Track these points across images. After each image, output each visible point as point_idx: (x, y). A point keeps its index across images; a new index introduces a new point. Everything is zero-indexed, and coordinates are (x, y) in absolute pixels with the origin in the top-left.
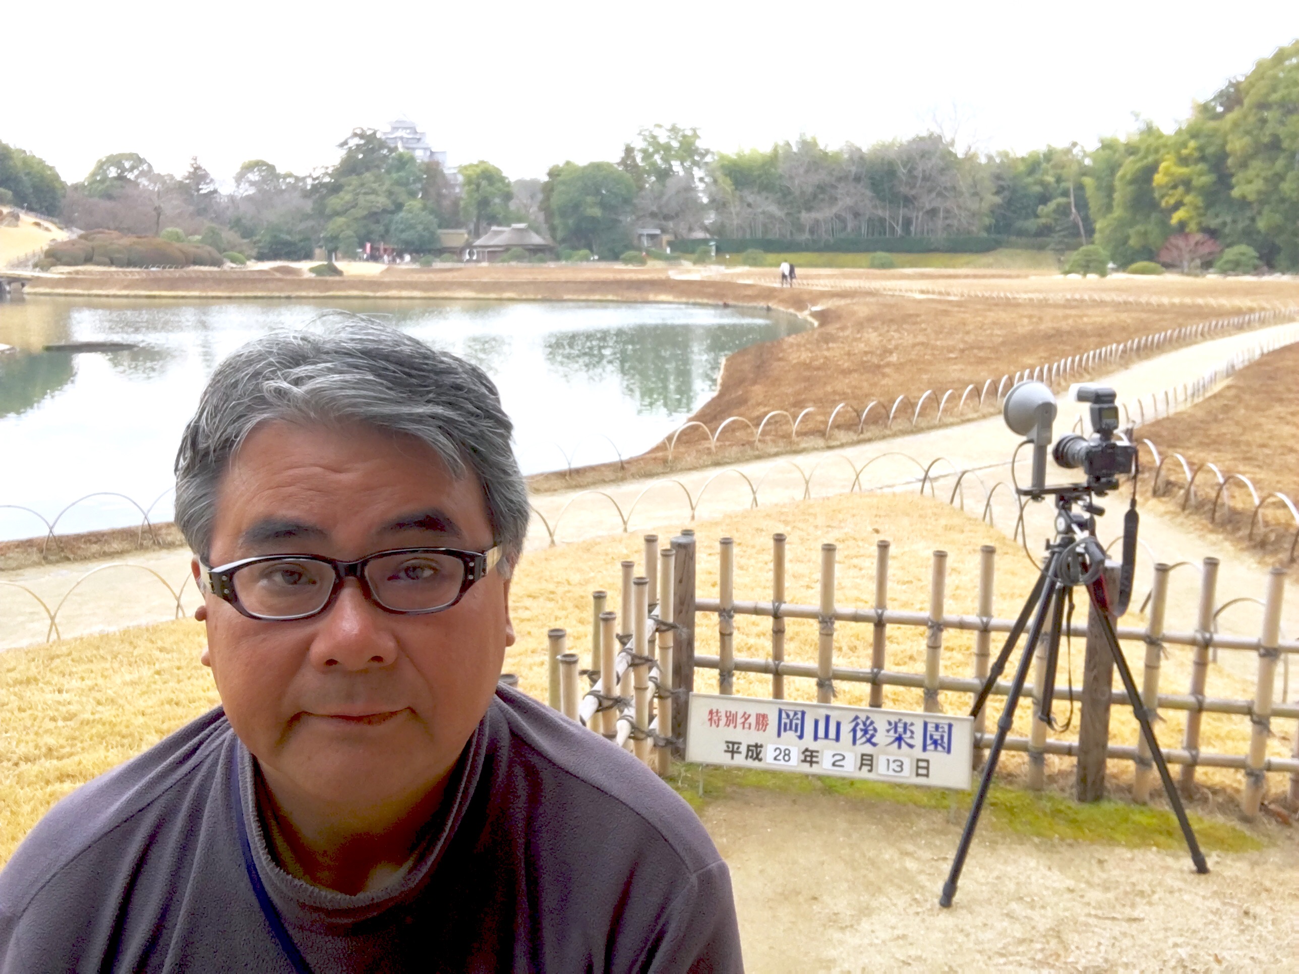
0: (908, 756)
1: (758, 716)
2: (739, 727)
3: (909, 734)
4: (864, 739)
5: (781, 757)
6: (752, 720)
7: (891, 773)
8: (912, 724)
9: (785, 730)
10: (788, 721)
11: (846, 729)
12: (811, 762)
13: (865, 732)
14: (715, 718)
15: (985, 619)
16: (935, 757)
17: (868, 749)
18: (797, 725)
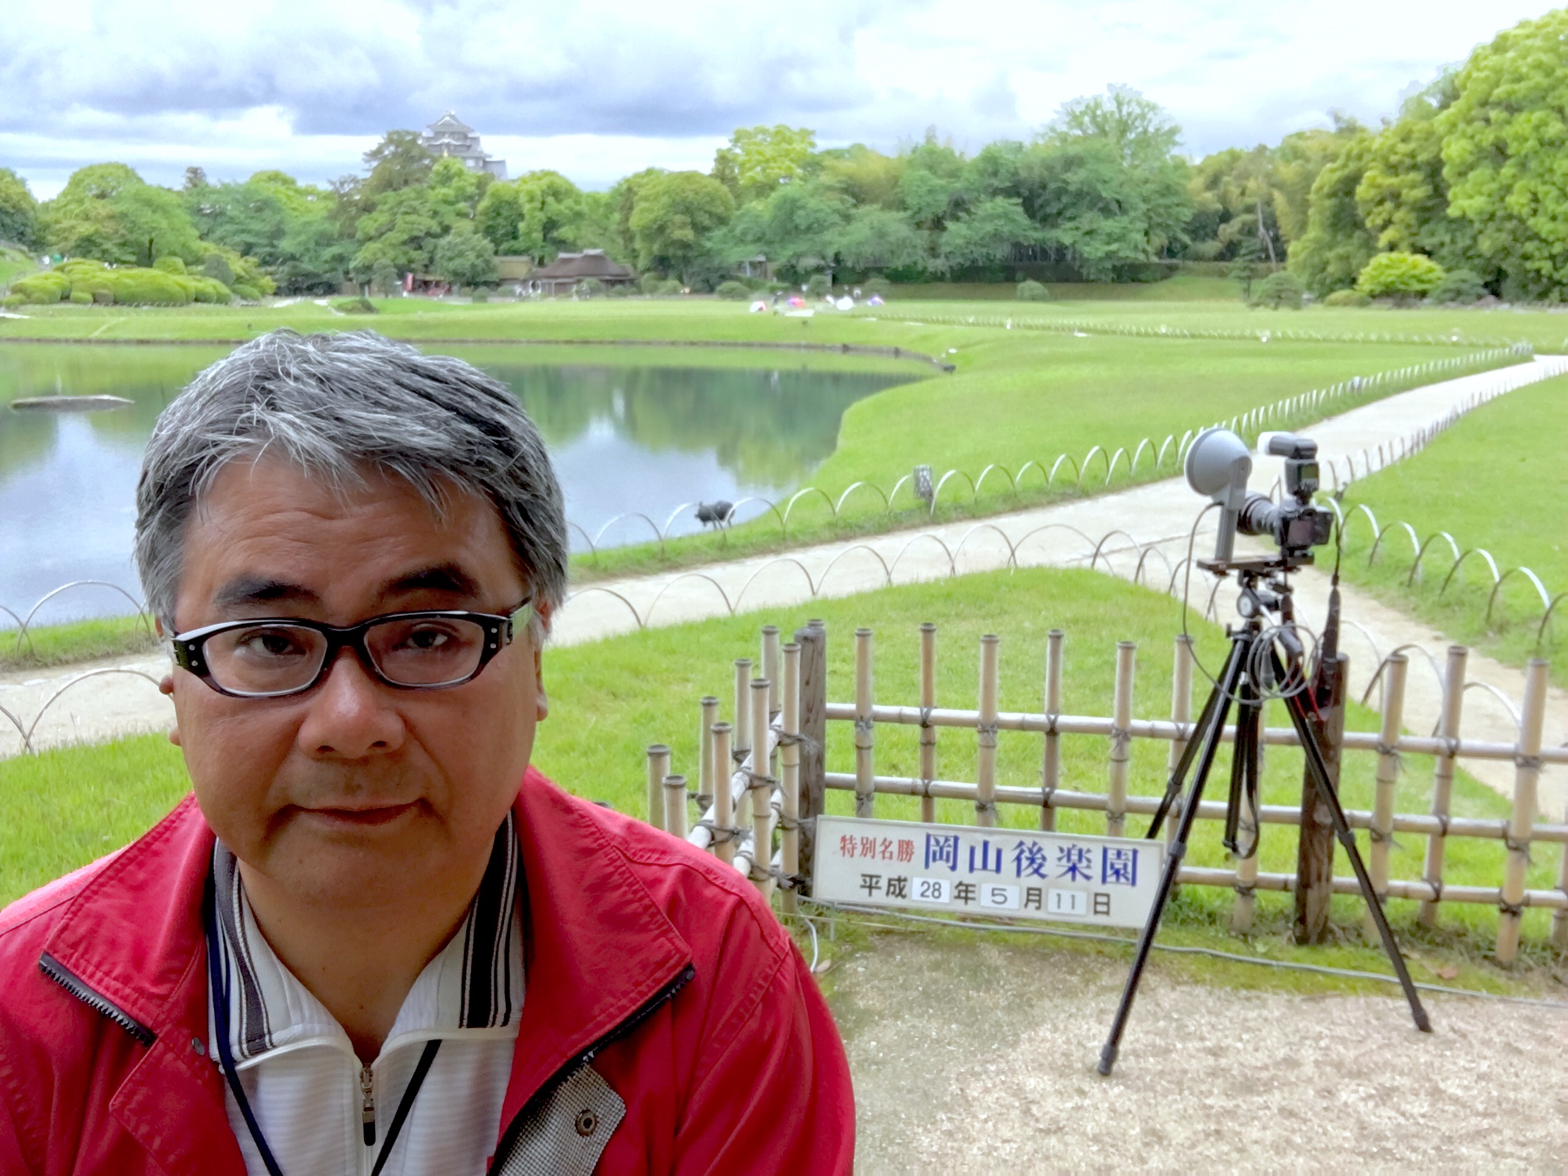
0: (1083, 890)
1: (901, 843)
2: (879, 856)
3: (1084, 863)
4: (1030, 870)
5: (929, 893)
6: (894, 848)
7: (1063, 910)
8: (1089, 851)
9: (934, 859)
10: (937, 849)
11: (1008, 857)
12: (966, 899)
13: (1032, 861)
14: (849, 846)
16: (1117, 890)
17: (1035, 881)
18: (948, 854)
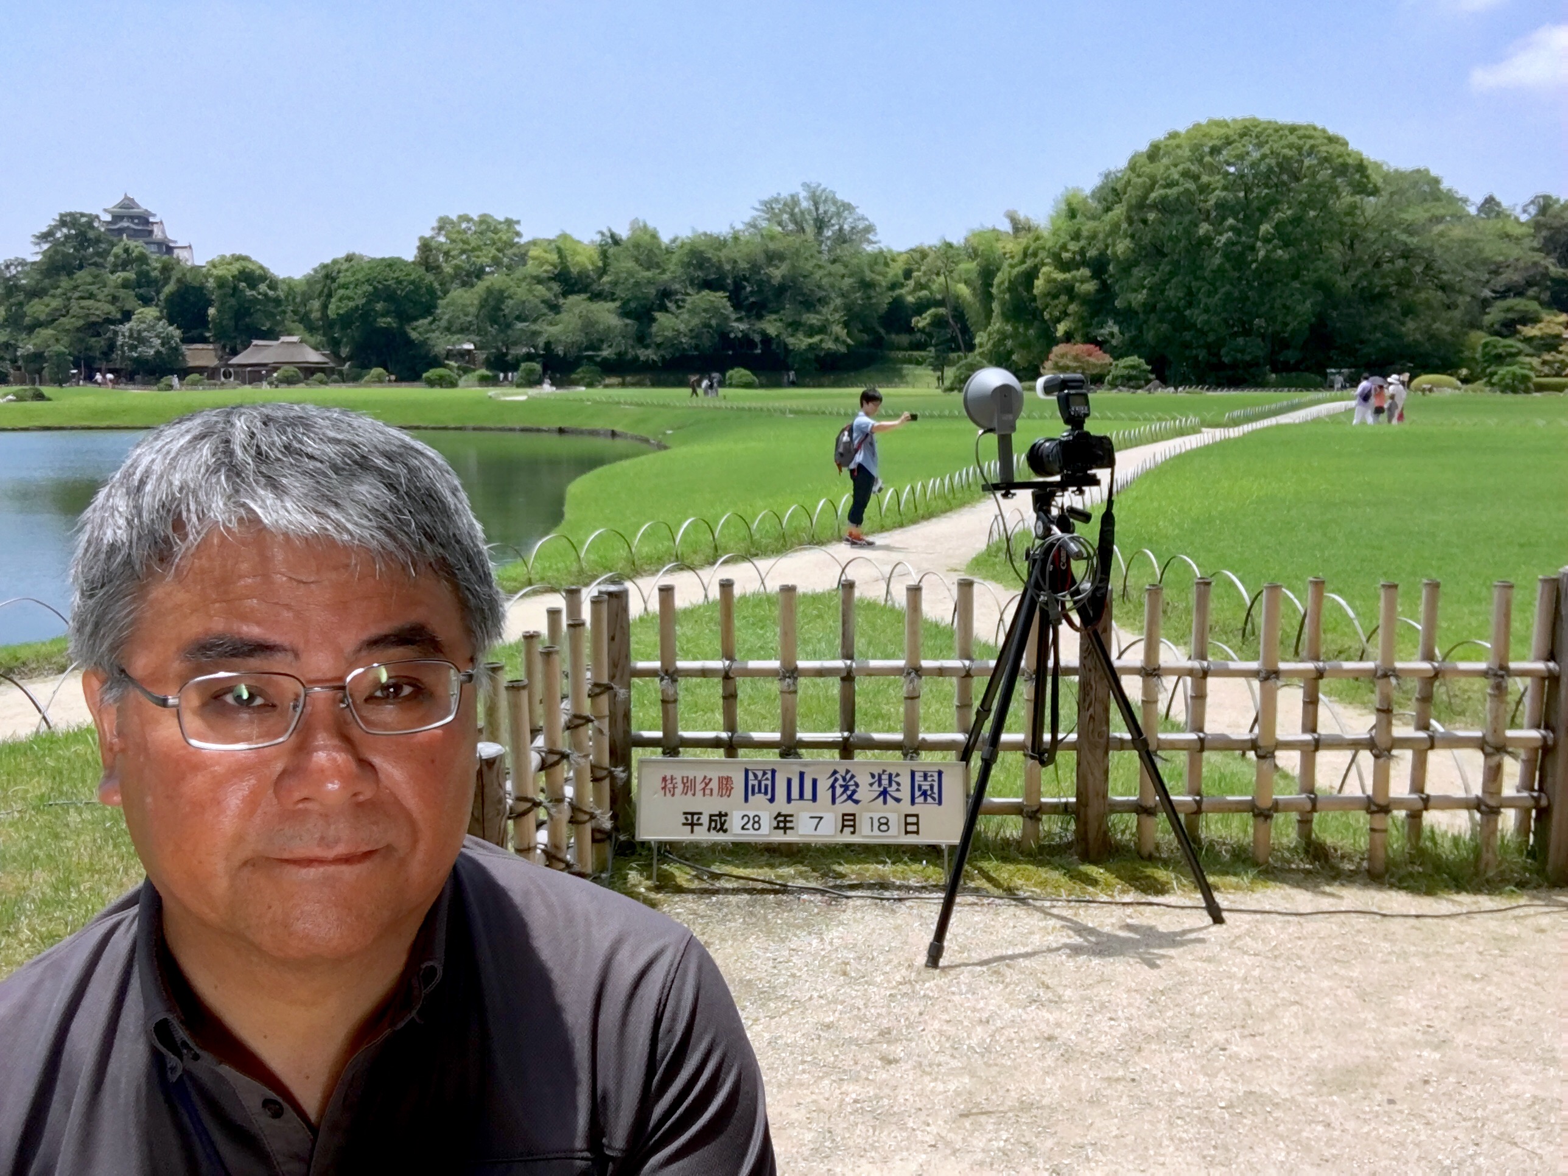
0: (894, 813)
1: (720, 779)
2: (699, 793)
3: (894, 786)
4: (845, 797)
5: (749, 826)
6: (714, 785)
7: (876, 832)
8: (898, 775)
9: (753, 793)
10: (756, 783)
11: (824, 786)
12: (785, 829)
13: (846, 788)
14: (671, 786)
15: (966, 663)
16: (926, 810)
17: (849, 807)
18: (766, 786)
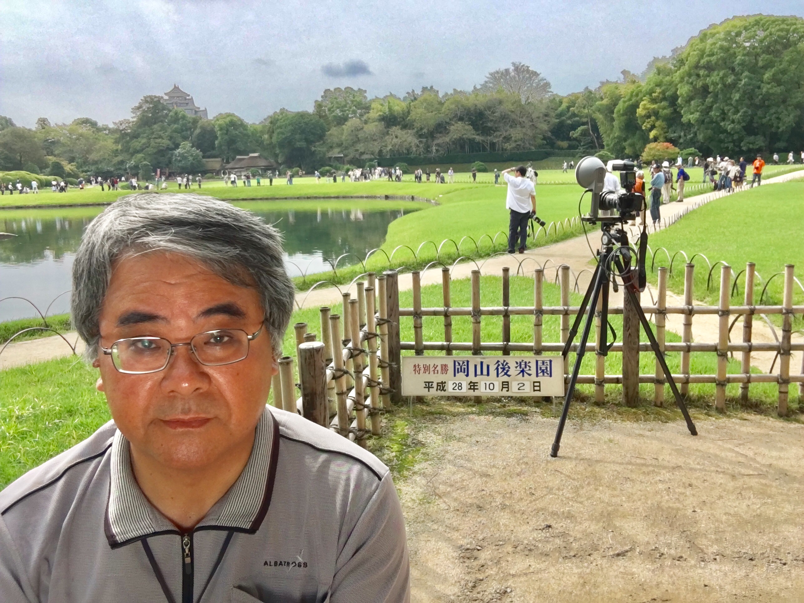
15: (566, 308)
